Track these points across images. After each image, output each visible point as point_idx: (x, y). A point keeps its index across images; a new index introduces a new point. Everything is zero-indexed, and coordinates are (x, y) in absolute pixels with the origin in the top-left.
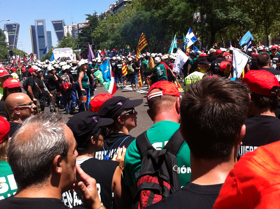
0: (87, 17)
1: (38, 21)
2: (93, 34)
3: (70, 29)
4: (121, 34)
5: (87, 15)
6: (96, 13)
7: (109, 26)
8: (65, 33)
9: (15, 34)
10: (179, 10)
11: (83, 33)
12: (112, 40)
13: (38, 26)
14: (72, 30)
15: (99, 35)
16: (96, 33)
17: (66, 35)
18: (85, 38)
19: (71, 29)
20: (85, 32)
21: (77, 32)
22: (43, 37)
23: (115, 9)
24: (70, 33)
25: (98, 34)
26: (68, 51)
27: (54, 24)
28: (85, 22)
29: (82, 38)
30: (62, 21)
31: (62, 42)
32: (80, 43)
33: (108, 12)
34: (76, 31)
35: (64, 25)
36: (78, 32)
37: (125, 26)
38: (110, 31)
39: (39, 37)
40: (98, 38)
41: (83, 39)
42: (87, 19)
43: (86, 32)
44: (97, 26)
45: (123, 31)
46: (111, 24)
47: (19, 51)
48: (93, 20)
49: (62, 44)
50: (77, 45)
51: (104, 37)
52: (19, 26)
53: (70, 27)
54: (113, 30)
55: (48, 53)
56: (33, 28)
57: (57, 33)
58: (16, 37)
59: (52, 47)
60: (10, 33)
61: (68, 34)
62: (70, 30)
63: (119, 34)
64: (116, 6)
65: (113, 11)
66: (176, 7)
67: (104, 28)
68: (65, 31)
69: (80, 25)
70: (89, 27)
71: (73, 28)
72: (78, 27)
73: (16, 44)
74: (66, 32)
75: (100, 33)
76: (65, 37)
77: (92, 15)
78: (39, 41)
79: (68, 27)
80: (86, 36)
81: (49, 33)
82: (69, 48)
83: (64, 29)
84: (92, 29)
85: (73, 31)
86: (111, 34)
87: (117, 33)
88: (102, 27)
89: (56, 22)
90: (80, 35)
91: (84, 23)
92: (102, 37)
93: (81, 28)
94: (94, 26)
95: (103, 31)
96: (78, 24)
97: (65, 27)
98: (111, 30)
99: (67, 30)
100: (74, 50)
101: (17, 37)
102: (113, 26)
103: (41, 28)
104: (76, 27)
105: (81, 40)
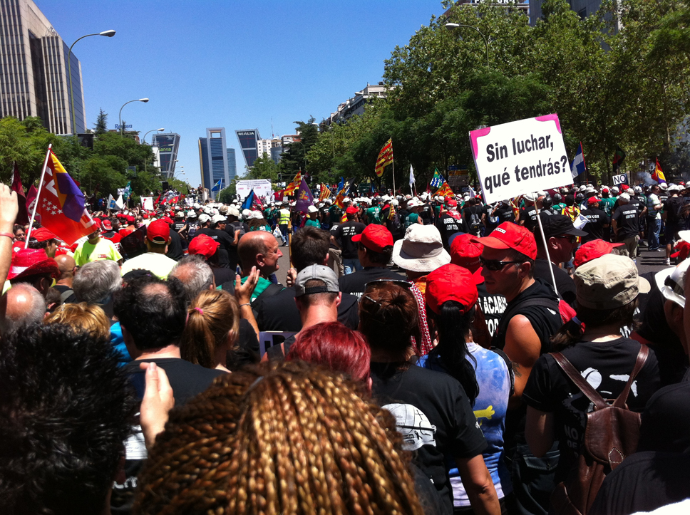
0: (298, 126)
1: (213, 131)
2: (306, 157)
3: (267, 145)
4: (355, 157)
5: (297, 122)
6: (313, 120)
7: (334, 142)
8: (259, 152)
9: (172, 153)
10: (452, 120)
11: (291, 154)
12: (339, 169)
13: (212, 139)
14: (271, 147)
15: (318, 158)
16: (312, 156)
17: (260, 155)
18: (294, 162)
19: (270, 145)
20: (294, 153)
21: (280, 152)
22: (221, 158)
23: (347, 112)
24: (269, 152)
25: (316, 157)
26: (262, 186)
27: (240, 137)
28: (295, 134)
29: (288, 162)
30: (254, 132)
31: (254, 169)
32: (285, 171)
33: (335, 118)
34: (278, 149)
35: (258, 139)
36: (283, 151)
37: (362, 144)
38: (336, 151)
39: (214, 158)
40: (315, 164)
41: (290, 164)
42: (297, 130)
44: (314, 142)
45: (358, 153)
46: (339, 140)
47: (178, 182)
48: (308, 132)
49: (253, 172)
50: (279, 176)
51: (326, 163)
52: (178, 138)
53: (267, 142)
54: (341, 150)
55: (229, 188)
56: (203, 141)
57: (245, 152)
58: (173, 159)
59: (236, 177)
60: (162, 150)
61: (265, 154)
62: (269, 147)
63: (350, 158)
64: (349, 107)
65: (345, 116)
66: (448, 115)
67: (326, 147)
68: (259, 149)
69: (285, 139)
70: (301, 144)
71: (273, 144)
72: (282, 143)
73: (173, 169)
74: (262, 151)
75: (320, 155)
76: (260, 160)
77: (306, 123)
78: (214, 166)
79: (264, 143)
80: (296, 160)
81: (231, 152)
82: (265, 180)
83: (259, 146)
84: (306, 147)
85: (273, 150)
86: (338, 158)
87: (348, 157)
88: (323, 145)
89: (244, 132)
90: (286, 156)
91: (292, 136)
92: (323, 161)
93: (287, 145)
94: (310, 142)
95: (324, 152)
96: (282, 138)
97: (260, 143)
98: (339, 150)
99: (264, 148)
100: (275, 184)
101: (175, 157)
102: (342, 143)
103: (217, 143)
104: (279, 143)
105: (286, 165)
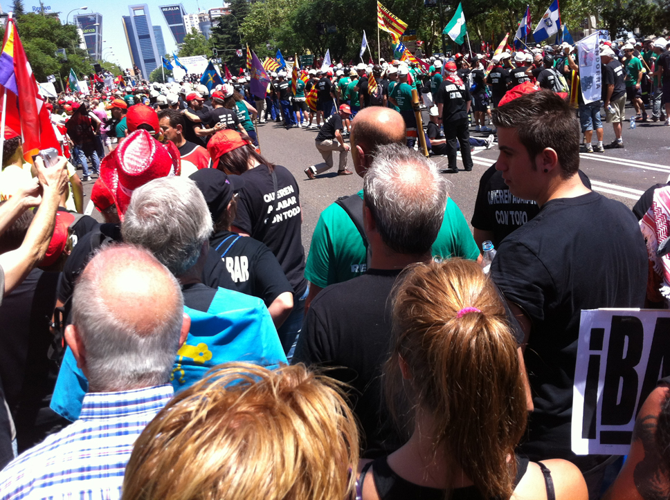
1: (135, 8)
2: (240, 30)
3: (194, 20)
4: (294, 27)
7: (269, 13)
8: (187, 28)
9: (96, 34)
11: (222, 28)
12: (278, 40)
13: (136, 17)
14: (199, 22)
15: (253, 30)
16: (247, 28)
17: (189, 31)
18: (227, 36)
19: (197, 20)
20: (225, 26)
21: (209, 26)
22: (148, 36)
24: (197, 27)
25: (250, 29)
26: (198, 63)
27: (164, 12)
28: (223, 7)
29: (220, 36)
30: (178, 7)
31: (185, 46)
32: (217, 46)
34: (206, 23)
35: (184, 14)
36: (212, 25)
37: (301, 13)
38: (272, 23)
39: (140, 37)
40: (250, 36)
41: (222, 39)
43: (227, 25)
44: (246, 13)
45: (297, 23)
46: (273, 10)
47: (108, 64)
48: (238, 4)
49: (185, 49)
50: (215, 51)
51: (262, 36)
52: (100, 18)
53: (194, 16)
56: (127, 20)
57: (171, 27)
58: (99, 40)
62: (196, 22)
63: (289, 28)
67: (260, 18)
68: (186, 24)
69: (212, 13)
70: (231, 16)
71: (200, 18)
72: (210, 17)
73: (100, 51)
74: (190, 27)
75: (254, 26)
76: (190, 36)
78: (142, 45)
79: (191, 18)
80: (229, 34)
81: (158, 29)
82: (201, 56)
83: (185, 21)
84: (238, 19)
85: (202, 25)
86: (274, 29)
87: (285, 26)
88: (256, 16)
89: (168, 8)
90: (216, 31)
91: (219, 9)
92: (259, 34)
93: (216, 18)
94: (240, 14)
95: (259, 24)
96: (209, 11)
97: (186, 18)
98: (273, 20)
99: (191, 24)
101: (100, 38)
102: (276, 13)
103: (142, 21)
104: (207, 17)
105: (218, 39)
